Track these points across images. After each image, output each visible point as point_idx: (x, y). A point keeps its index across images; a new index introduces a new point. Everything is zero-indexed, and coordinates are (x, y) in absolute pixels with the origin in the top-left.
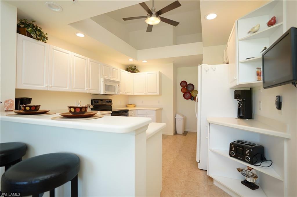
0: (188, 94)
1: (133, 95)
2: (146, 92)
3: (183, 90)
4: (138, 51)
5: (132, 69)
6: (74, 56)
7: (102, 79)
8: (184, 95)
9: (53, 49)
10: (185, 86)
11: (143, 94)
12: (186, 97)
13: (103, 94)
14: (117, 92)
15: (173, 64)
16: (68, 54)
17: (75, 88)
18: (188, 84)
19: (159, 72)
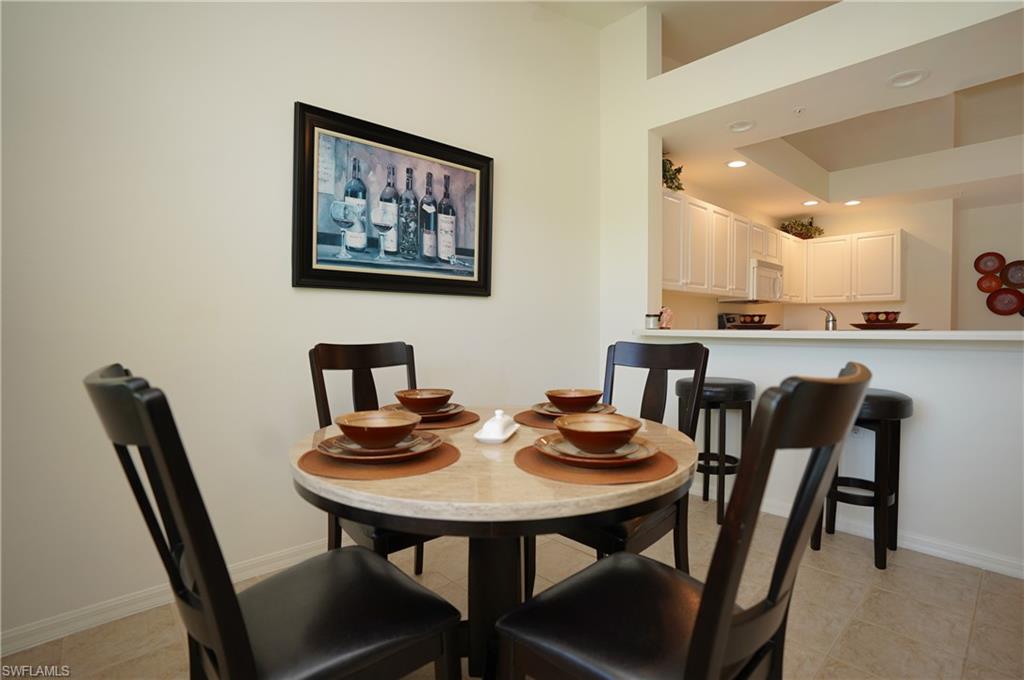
0: (1009, 298)
1: (805, 302)
2: (854, 294)
3: (986, 284)
4: (831, 174)
5: (804, 228)
6: (715, 212)
7: (753, 263)
8: (988, 299)
9: (691, 204)
10: (996, 271)
11: (843, 299)
12: (999, 305)
13: (755, 299)
14: (778, 296)
15: (954, 201)
16: (705, 209)
17: (715, 286)
18: (1007, 262)
19: (902, 231)
